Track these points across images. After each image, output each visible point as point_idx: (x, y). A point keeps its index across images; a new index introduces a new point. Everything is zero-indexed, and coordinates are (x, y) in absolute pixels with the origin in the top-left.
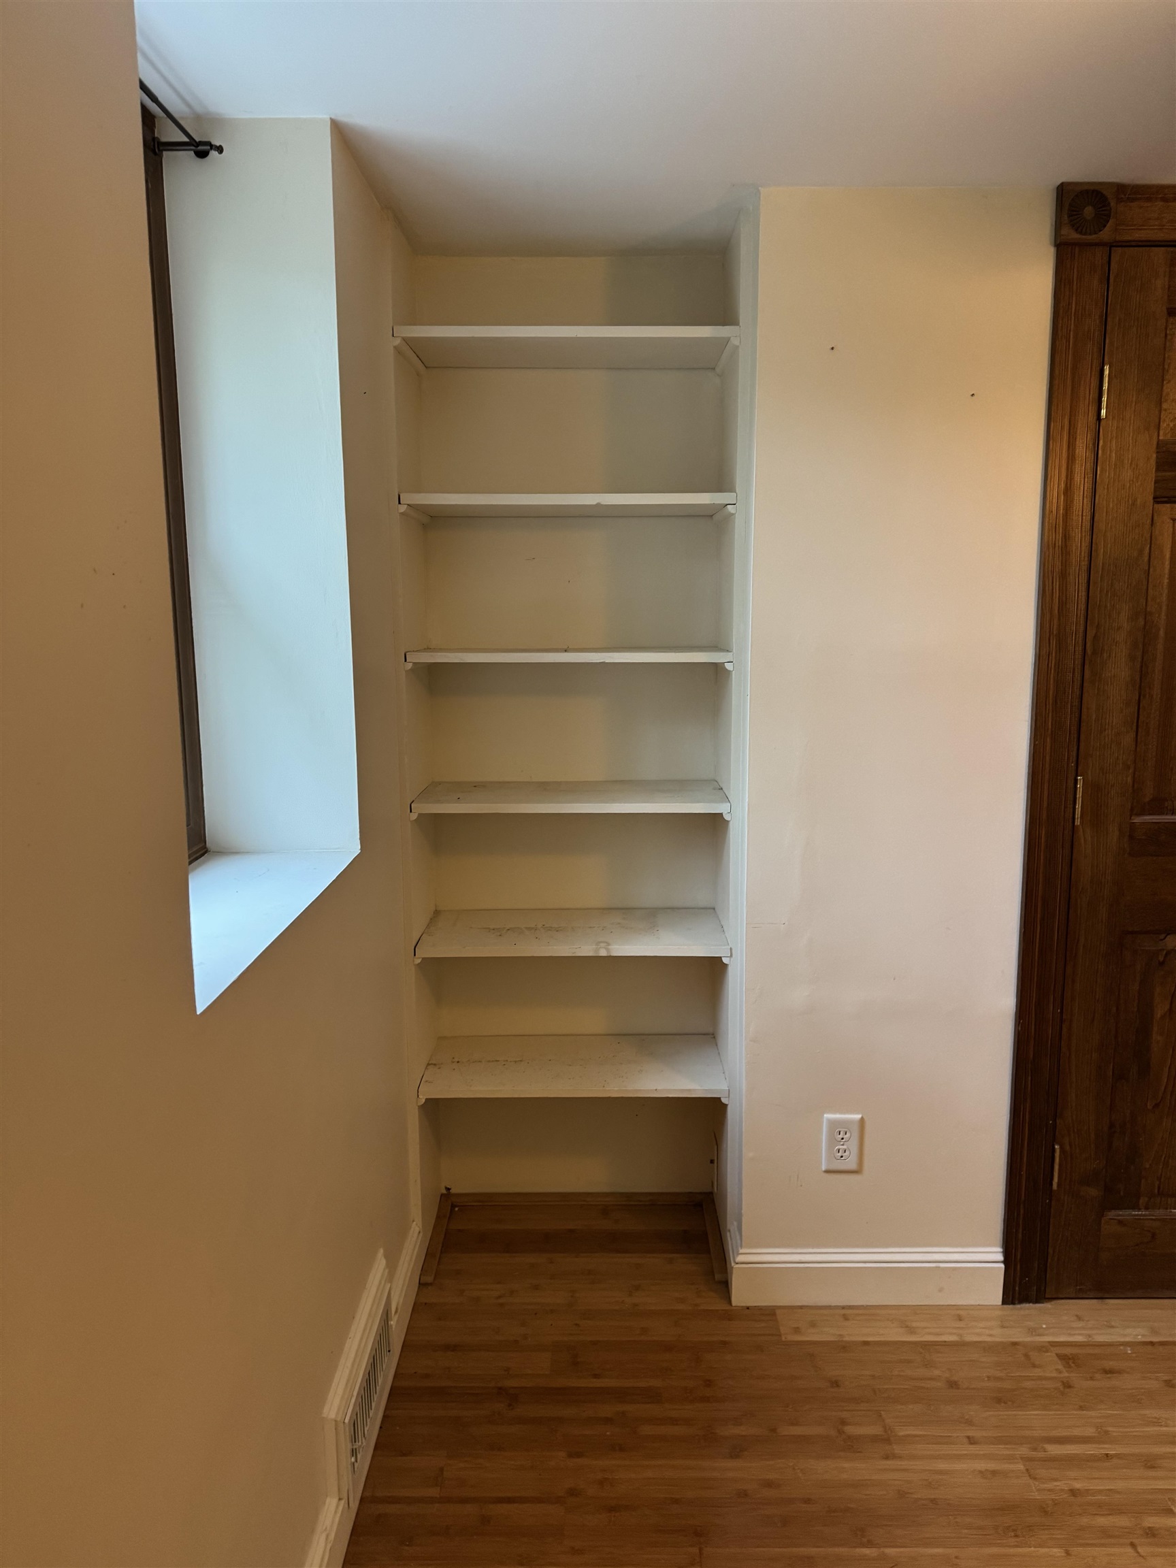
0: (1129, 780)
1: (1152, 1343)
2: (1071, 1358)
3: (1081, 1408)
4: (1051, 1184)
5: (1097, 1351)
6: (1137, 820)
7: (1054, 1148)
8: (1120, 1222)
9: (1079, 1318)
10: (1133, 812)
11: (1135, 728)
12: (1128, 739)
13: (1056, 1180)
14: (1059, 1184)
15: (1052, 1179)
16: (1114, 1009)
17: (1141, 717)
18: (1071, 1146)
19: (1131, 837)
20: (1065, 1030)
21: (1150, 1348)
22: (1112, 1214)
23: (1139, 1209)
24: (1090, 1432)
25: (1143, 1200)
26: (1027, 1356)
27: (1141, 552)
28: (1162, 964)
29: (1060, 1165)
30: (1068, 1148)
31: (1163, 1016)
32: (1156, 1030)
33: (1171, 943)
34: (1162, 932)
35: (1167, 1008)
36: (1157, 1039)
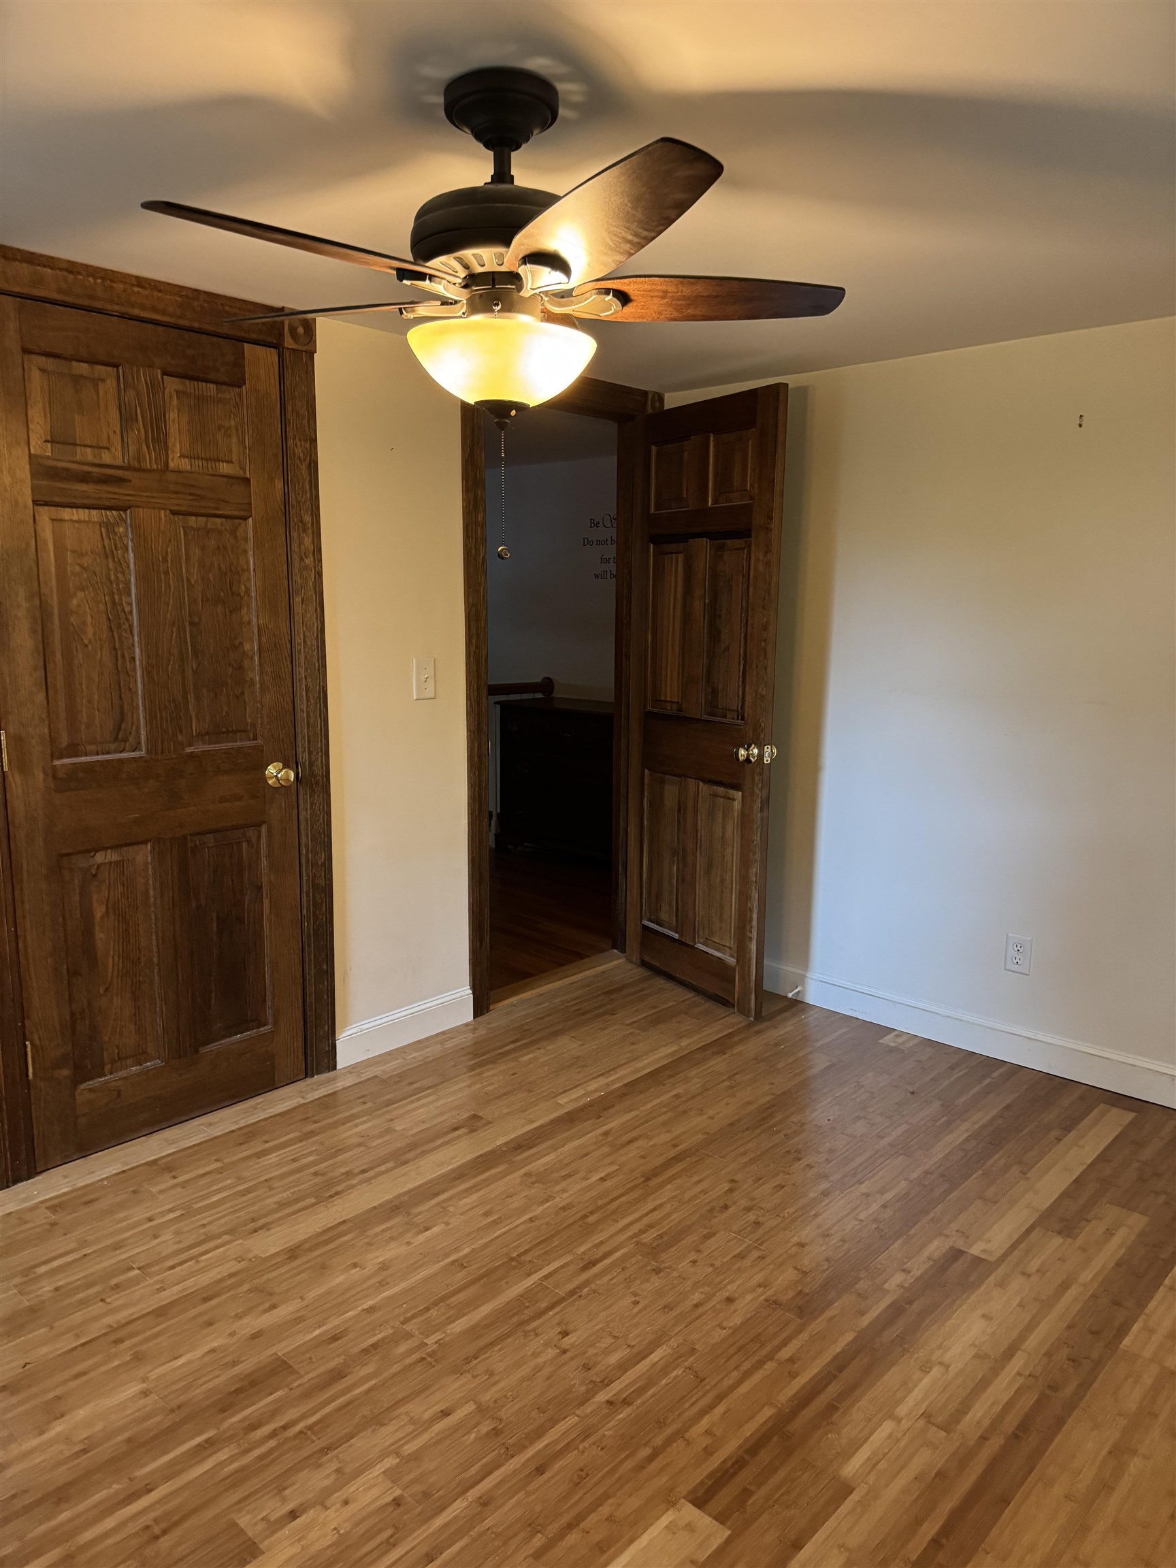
0: (46, 730)
1: (124, 1172)
2: (56, 1206)
3: (65, 1234)
4: (27, 1076)
5: (80, 1192)
6: (57, 763)
7: (25, 1046)
8: (90, 1090)
9: (65, 1177)
10: (53, 757)
11: (44, 688)
12: (41, 697)
13: (31, 1071)
14: (34, 1073)
15: (27, 1071)
16: (61, 919)
17: (49, 680)
18: (40, 1040)
19: (54, 777)
20: (21, 945)
21: (122, 1175)
22: (83, 1086)
23: (105, 1076)
24: (73, 1245)
25: (107, 1068)
26: (20, 1218)
27: (28, 545)
28: (95, 876)
29: (32, 1057)
30: (37, 1042)
31: (102, 918)
32: (97, 928)
33: (99, 858)
34: (89, 851)
35: (104, 909)
36: (100, 936)
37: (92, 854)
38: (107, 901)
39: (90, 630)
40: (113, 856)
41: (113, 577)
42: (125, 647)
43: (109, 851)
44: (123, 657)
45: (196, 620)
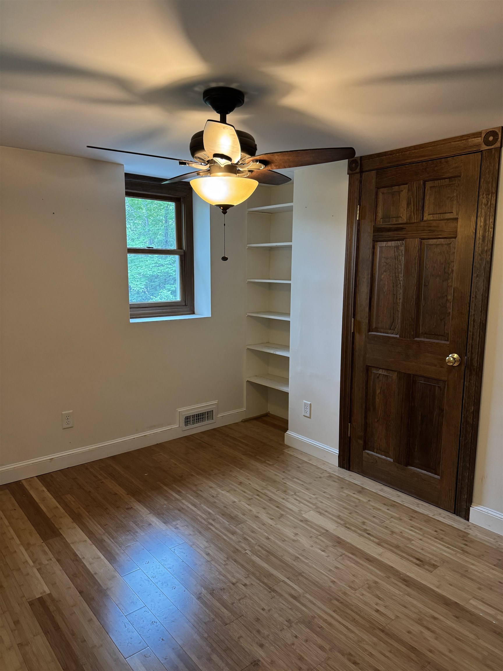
4: (348, 435)
6: (370, 333)
7: (349, 424)
8: (369, 454)
10: (369, 331)
13: (349, 433)
14: (352, 436)
19: (368, 338)
22: (366, 451)
23: (374, 452)
25: (375, 450)
27: (369, 256)
28: (378, 377)
29: (351, 430)
31: (379, 394)
32: (377, 397)
33: (380, 372)
34: (378, 368)
35: (380, 391)
36: (377, 400)
37: (378, 369)
38: (381, 388)
39: (386, 288)
40: (385, 373)
41: (396, 267)
42: (398, 294)
43: (384, 370)
44: (397, 298)
45: (427, 284)
